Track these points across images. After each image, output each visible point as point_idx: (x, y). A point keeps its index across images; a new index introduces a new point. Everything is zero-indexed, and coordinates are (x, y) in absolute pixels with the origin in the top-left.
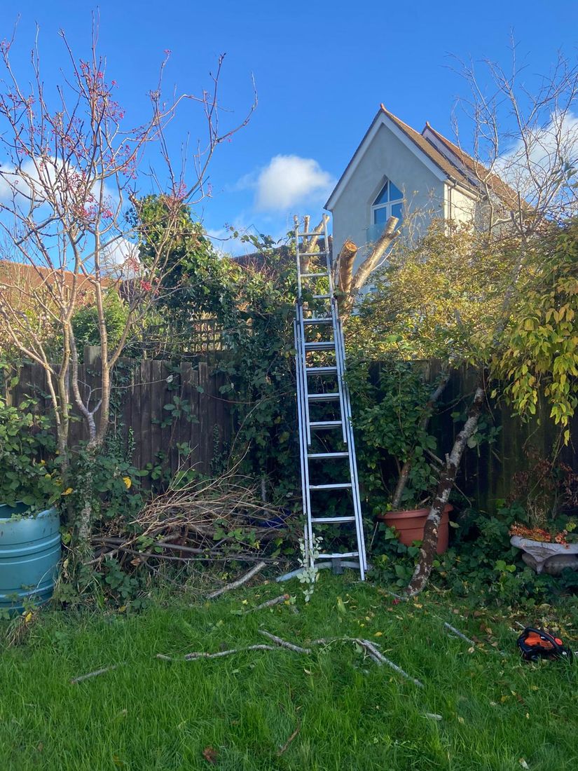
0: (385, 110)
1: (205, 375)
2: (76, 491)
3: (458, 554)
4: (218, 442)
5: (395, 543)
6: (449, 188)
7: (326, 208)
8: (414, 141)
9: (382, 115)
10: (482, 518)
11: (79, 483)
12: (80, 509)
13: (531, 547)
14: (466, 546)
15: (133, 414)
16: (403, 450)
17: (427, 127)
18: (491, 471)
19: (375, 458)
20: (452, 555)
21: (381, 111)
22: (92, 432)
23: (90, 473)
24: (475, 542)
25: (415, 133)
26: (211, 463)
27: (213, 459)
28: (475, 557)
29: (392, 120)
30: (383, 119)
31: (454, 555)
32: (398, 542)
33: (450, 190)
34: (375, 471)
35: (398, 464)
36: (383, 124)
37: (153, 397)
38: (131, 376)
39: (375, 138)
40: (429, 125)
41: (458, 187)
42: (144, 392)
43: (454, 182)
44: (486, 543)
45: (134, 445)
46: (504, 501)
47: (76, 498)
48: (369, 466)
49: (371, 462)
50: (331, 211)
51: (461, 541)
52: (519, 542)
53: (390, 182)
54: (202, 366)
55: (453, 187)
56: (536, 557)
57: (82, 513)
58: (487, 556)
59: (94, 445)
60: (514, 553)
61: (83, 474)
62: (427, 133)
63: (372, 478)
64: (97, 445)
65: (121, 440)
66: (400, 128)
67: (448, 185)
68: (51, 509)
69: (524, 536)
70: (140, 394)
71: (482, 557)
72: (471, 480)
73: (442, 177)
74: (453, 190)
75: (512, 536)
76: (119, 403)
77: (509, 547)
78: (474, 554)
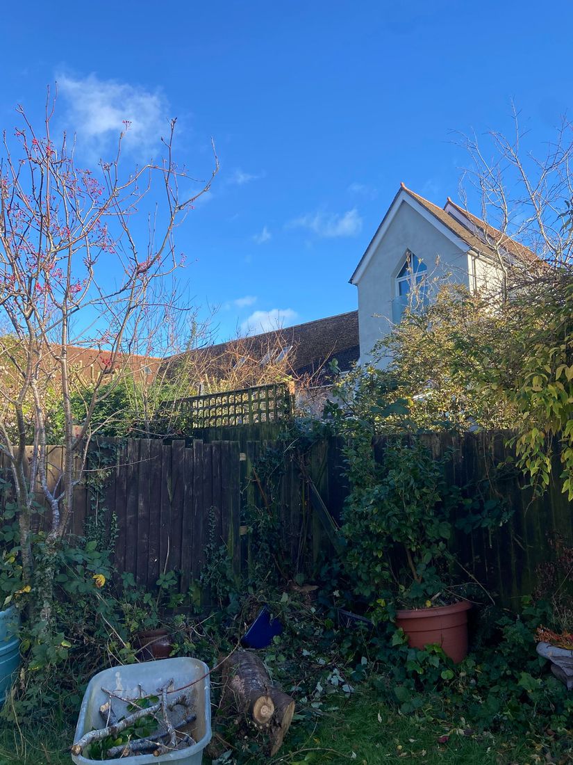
0: (406, 188)
1: (200, 454)
2: (34, 589)
3: (478, 663)
4: (214, 526)
5: (404, 649)
6: (473, 258)
7: (351, 282)
8: (435, 216)
9: (403, 192)
10: (505, 619)
11: (37, 580)
12: (39, 610)
13: (559, 657)
14: (488, 653)
15: (117, 498)
16: (410, 537)
17: (449, 202)
18: (514, 561)
19: (381, 545)
20: (471, 663)
21: (402, 189)
22: (56, 521)
23: (49, 569)
24: (498, 648)
25: (438, 209)
26: (206, 550)
27: (208, 546)
28: (497, 667)
29: (413, 197)
30: (403, 196)
31: (473, 663)
32: (408, 648)
33: (474, 260)
34: (382, 560)
35: (408, 553)
36: (404, 201)
37: (141, 478)
38: (116, 456)
39: (396, 214)
40: (450, 200)
41: (481, 257)
42: (130, 473)
43: (478, 253)
44: (508, 650)
45: (117, 532)
46: (530, 597)
47: (34, 597)
48: (375, 554)
49: (377, 549)
50: (356, 285)
51: (482, 646)
52: (546, 650)
53: (414, 255)
54: (197, 444)
55: (477, 257)
56: (565, 670)
57: (42, 614)
58: (511, 665)
59: (55, 536)
60: (542, 664)
61: (42, 569)
62: (449, 208)
63: (378, 569)
64: (58, 537)
65: (103, 526)
66: (420, 204)
67: (472, 255)
68: (8, 610)
69: (553, 643)
70: (126, 476)
71: (505, 668)
72: (492, 572)
73: (464, 248)
74: (477, 260)
75: (538, 642)
76: (101, 486)
77: (536, 656)
78: (495, 664)
